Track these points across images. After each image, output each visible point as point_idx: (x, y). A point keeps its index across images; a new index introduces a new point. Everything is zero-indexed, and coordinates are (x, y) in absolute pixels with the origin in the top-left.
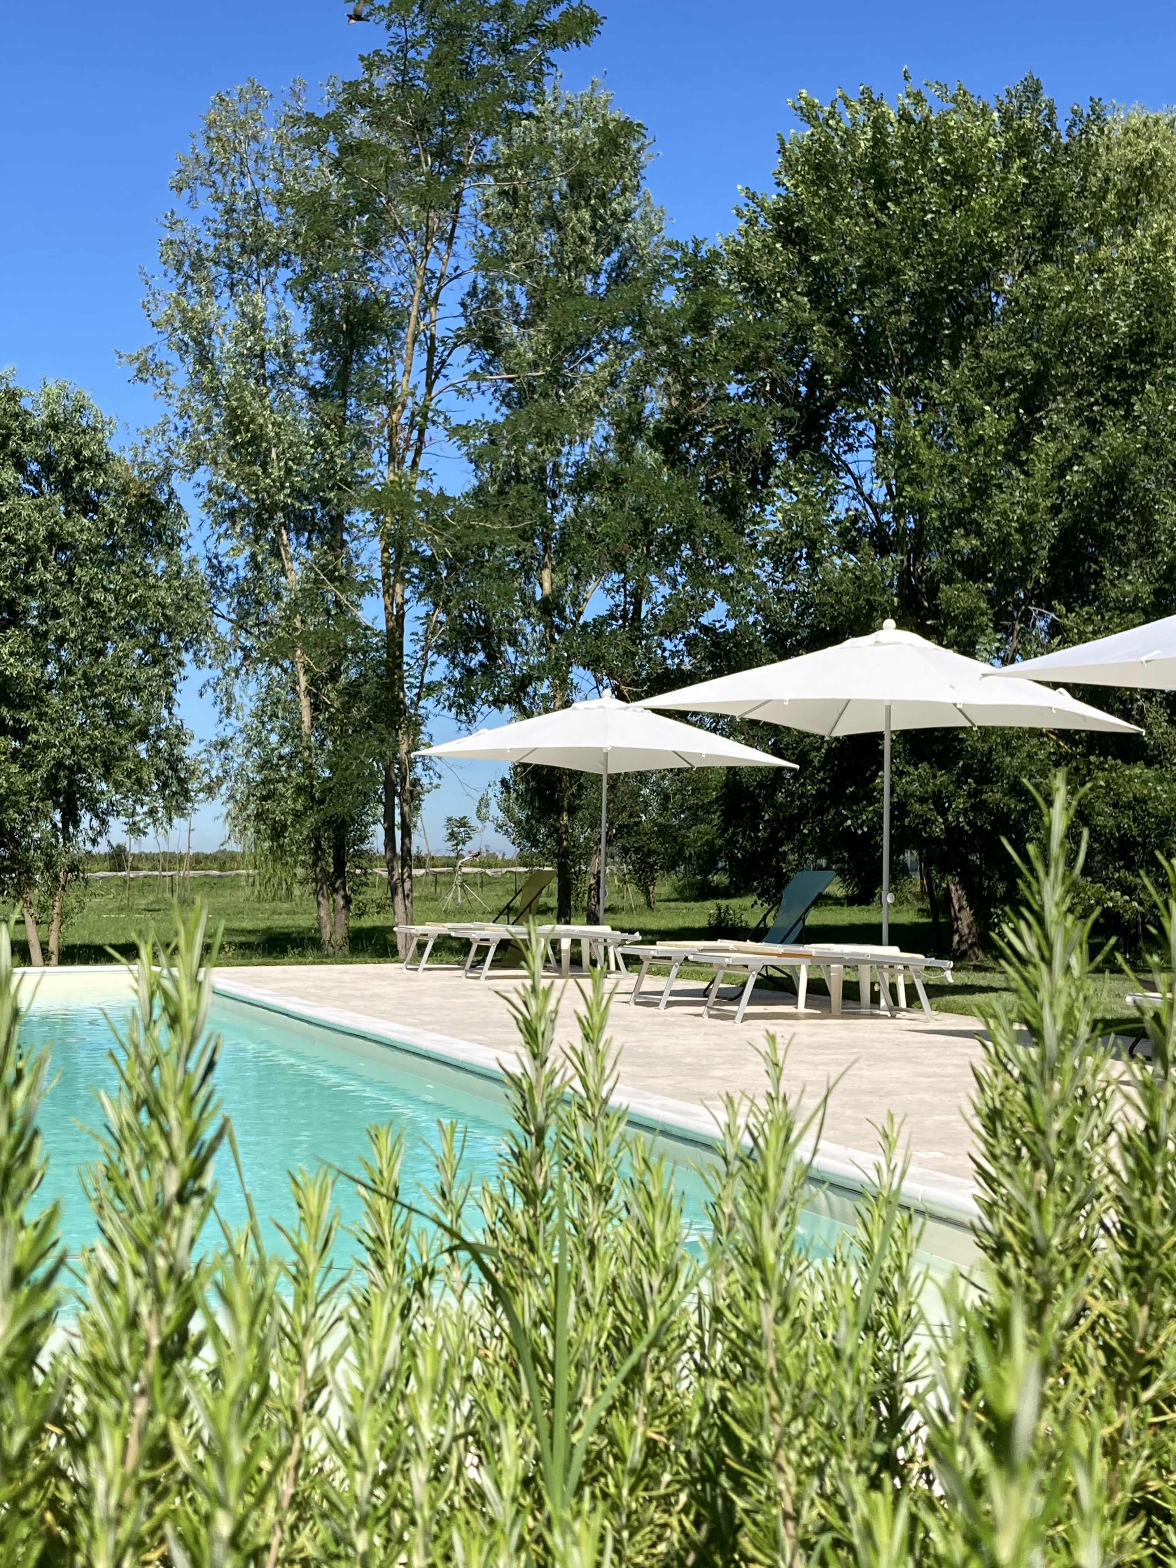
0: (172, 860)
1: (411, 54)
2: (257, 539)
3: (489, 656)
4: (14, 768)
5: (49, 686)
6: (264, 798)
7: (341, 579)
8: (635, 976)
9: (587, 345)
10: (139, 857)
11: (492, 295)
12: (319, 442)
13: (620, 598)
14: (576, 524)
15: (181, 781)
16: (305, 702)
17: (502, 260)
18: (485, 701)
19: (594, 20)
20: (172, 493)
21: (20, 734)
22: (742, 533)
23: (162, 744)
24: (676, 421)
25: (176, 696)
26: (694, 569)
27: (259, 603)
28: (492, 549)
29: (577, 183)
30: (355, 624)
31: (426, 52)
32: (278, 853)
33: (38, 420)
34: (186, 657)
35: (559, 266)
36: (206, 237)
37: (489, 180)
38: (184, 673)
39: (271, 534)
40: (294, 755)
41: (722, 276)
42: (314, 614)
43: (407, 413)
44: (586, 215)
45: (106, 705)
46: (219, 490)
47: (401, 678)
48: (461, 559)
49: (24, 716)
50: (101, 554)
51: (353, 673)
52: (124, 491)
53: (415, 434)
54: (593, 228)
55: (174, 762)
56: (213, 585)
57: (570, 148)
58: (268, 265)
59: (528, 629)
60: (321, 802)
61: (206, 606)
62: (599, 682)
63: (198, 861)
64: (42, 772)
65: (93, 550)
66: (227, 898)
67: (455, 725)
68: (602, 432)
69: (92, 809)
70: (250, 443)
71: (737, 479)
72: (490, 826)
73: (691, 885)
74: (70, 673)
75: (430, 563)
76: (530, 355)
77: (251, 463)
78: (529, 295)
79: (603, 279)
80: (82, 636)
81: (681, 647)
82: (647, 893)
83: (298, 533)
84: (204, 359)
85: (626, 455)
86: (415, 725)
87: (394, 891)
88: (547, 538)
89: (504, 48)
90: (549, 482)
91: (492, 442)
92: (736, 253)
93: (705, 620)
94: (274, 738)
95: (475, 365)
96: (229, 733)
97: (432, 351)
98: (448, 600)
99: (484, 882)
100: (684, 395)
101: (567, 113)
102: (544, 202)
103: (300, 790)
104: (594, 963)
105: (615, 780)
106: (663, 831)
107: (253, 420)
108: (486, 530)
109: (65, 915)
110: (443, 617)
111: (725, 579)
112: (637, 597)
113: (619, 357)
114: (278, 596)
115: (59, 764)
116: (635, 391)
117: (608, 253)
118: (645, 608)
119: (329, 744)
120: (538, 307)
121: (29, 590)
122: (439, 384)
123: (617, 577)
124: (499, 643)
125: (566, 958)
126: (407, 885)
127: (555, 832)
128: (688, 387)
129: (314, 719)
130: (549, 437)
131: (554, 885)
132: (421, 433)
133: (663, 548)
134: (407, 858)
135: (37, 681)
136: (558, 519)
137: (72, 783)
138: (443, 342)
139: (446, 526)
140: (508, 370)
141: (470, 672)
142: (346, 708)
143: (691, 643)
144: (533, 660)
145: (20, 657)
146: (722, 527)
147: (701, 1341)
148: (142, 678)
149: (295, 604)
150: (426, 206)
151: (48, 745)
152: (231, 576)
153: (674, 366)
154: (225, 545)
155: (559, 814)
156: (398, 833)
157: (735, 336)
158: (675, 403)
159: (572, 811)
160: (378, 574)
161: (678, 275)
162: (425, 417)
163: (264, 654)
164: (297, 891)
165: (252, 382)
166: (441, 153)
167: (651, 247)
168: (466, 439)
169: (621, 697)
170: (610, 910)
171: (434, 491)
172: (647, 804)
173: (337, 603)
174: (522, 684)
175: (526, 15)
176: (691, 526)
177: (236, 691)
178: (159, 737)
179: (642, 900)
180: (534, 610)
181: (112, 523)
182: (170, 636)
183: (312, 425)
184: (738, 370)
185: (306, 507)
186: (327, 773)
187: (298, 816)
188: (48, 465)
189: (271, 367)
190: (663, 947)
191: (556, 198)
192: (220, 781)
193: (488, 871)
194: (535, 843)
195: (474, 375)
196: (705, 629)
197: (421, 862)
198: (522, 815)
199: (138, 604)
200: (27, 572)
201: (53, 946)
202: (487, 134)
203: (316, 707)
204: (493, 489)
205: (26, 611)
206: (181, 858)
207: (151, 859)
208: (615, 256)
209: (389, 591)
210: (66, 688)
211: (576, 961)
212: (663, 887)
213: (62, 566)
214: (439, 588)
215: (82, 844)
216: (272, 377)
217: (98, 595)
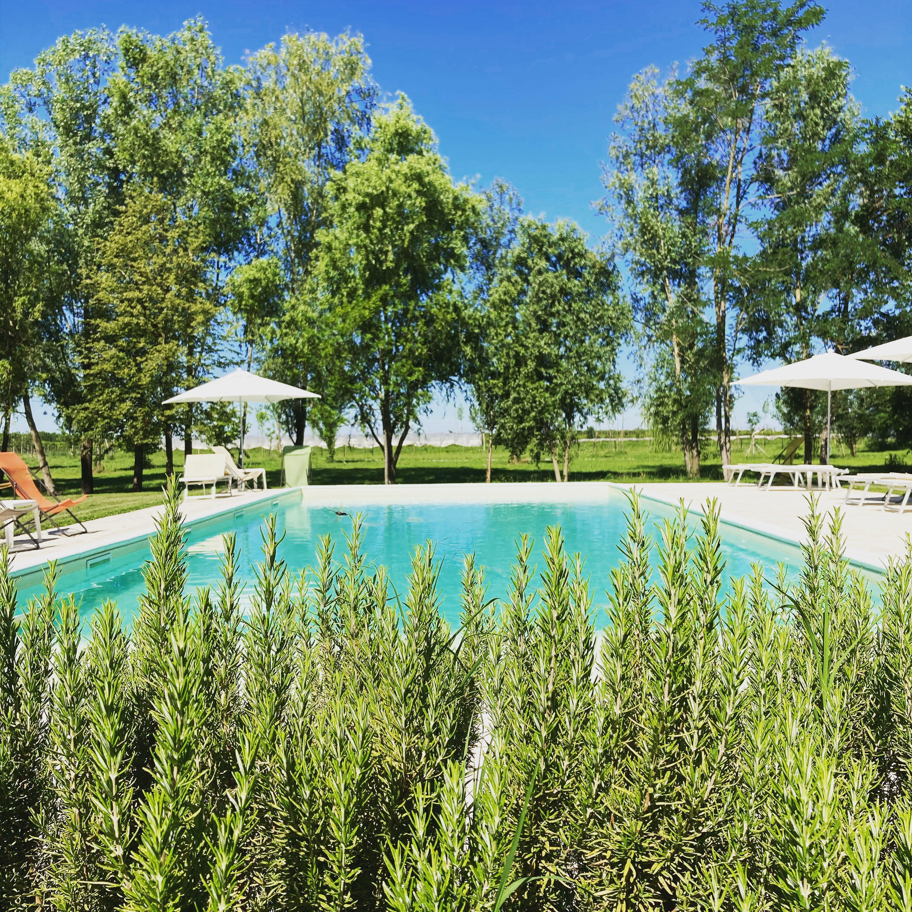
0: (616, 434)
1: (728, 44)
2: (654, 284)
3: (768, 334)
4: (547, 395)
5: (561, 357)
6: (658, 406)
7: (694, 300)
8: (846, 490)
9: (819, 176)
10: (600, 432)
11: (769, 156)
12: (684, 235)
13: (837, 302)
14: (814, 266)
15: (620, 399)
16: (677, 360)
17: (775, 139)
18: (767, 355)
19: (822, 12)
20: (615, 266)
21: (550, 379)
22: (903, 264)
23: (611, 382)
24: (867, 210)
25: (617, 360)
26: (878, 286)
27: (655, 314)
28: (770, 281)
29: (814, 97)
30: (701, 322)
31: (735, 42)
32: (664, 431)
33: (555, 237)
34: (621, 341)
35: (804, 139)
36: (630, 143)
37: (768, 100)
38: (620, 348)
39: (661, 281)
40: (672, 385)
41: (891, 134)
42: (682, 317)
43: (727, 218)
44: (818, 111)
45: (586, 365)
46: (637, 263)
47: (724, 347)
48: (753, 287)
49: (551, 371)
50: (584, 296)
51: (700, 345)
52: (594, 267)
53: (731, 228)
54: (822, 117)
55: (617, 390)
56: (633, 307)
57: (809, 79)
58: (659, 153)
59: (788, 319)
60: (686, 407)
61: (631, 317)
62: (826, 344)
63: (626, 434)
64: (559, 396)
65: (579, 294)
66: (640, 451)
67: (751, 368)
68: (827, 219)
69: (580, 411)
70: (651, 239)
71: (900, 237)
72: (769, 416)
73: (875, 444)
74: (571, 351)
75: (739, 290)
76: (789, 184)
77: (651, 249)
78: (789, 155)
79: (827, 142)
80: (575, 334)
81: (870, 324)
82: (852, 448)
83: (674, 280)
84: (630, 202)
85: (840, 230)
86: (731, 369)
87: (722, 449)
88: (798, 274)
89: (774, 35)
90: (799, 246)
91: (770, 229)
92: (900, 122)
93: (883, 310)
94: (663, 378)
95: (761, 192)
96: (641, 376)
97: (739, 187)
98: (748, 307)
99: (766, 443)
100: (871, 196)
101: (808, 61)
102: (797, 107)
103: (675, 401)
104: (824, 484)
105: (834, 393)
106: (860, 417)
107: (652, 228)
108: (766, 272)
109: (570, 459)
110: (745, 316)
111: (894, 289)
112: (846, 301)
113: (836, 181)
114: (664, 311)
115: (566, 392)
116: (844, 197)
117: (829, 129)
118: (850, 306)
119: (689, 379)
120: (793, 160)
121: (552, 315)
122: (743, 203)
123: (835, 291)
124: (774, 326)
125: (809, 481)
126: (728, 445)
127: (803, 418)
128: (873, 192)
129: (682, 368)
130: (799, 224)
131: (803, 445)
132: (734, 227)
133: (860, 275)
134: (728, 432)
135: (556, 356)
136: (804, 264)
137: (572, 400)
138: (745, 182)
139: (746, 271)
140: (778, 193)
141: (759, 342)
142: (697, 362)
143: (876, 323)
144: (792, 334)
145: (549, 345)
146: (891, 262)
147: (878, 644)
148: (602, 352)
149: (672, 314)
150: (735, 117)
151: (562, 384)
152: (642, 303)
153: (865, 183)
154: (639, 288)
155: (805, 409)
156: (723, 420)
157: (898, 165)
158: (866, 201)
159: (812, 408)
160: (712, 297)
161: (867, 136)
162: (736, 219)
163: (658, 338)
164: (674, 447)
165: (652, 210)
166: (743, 90)
167: (854, 125)
168: (757, 228)
169: (838, 351)
170: (832, 457)
171: (740, 256)
172: (852, 403)
173: (693, 312)
174: (786, 346)
175: (786, 16)
176: (875, 263)
177: (645, 356)
178: (610, 378)
179: (849, 451)
180: (791, 309)
181: (588, 282)
182: (614, 332)
183: (680, 228)
184: (900, 182)
185: (678, 267)
186: (688, 393)
187: (674, 413)
188: (560, 257)
189: (661, 202)
190: (861, 477)
191: (802, 105)
192: (637, 398)
193: (768, 438)
194: (792, 424)
195: (760, 197)
196: (882, 315)
197: (734, 433)
198: (785, 410)
199: (601, 318)
200: (551, 307)
201: (565, 473)
202: (766, 78)
203: (683, 362)
204: (770, 251)
205: (551, 324)
206: (619, 433)
207: (607, 434)
208: (834, 130)
209: (718, 305)
210: (569, 358)
211: (815, 483)
212: (861, 444)
213: (566, 303)
214: (743, 303)
215: (576, 428)
216: (662, 207)
217: (582, 315)
